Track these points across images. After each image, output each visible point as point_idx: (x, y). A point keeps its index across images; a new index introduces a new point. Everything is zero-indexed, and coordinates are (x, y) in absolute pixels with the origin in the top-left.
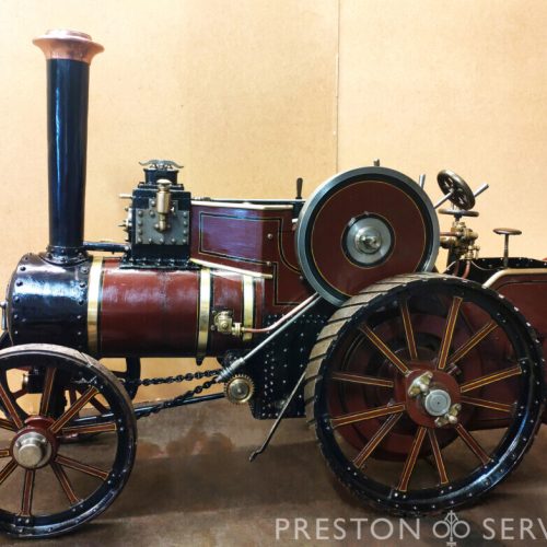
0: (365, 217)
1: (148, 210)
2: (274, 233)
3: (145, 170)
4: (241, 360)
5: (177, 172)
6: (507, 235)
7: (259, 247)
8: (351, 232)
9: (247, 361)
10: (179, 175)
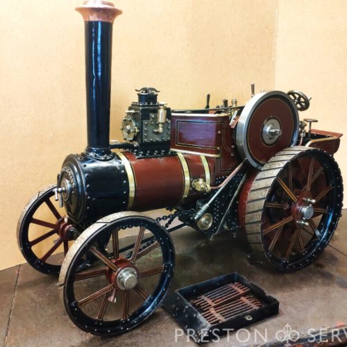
0: (271, 118)
1: (149, 121)
2: (221, 131)
3: (138, 94)
4: (207, 205)
5: (157, 95)
6: (310, 123)
7: (214, 139)
8: (264, 129)
9: (210, 205)
10: (158, 97)
